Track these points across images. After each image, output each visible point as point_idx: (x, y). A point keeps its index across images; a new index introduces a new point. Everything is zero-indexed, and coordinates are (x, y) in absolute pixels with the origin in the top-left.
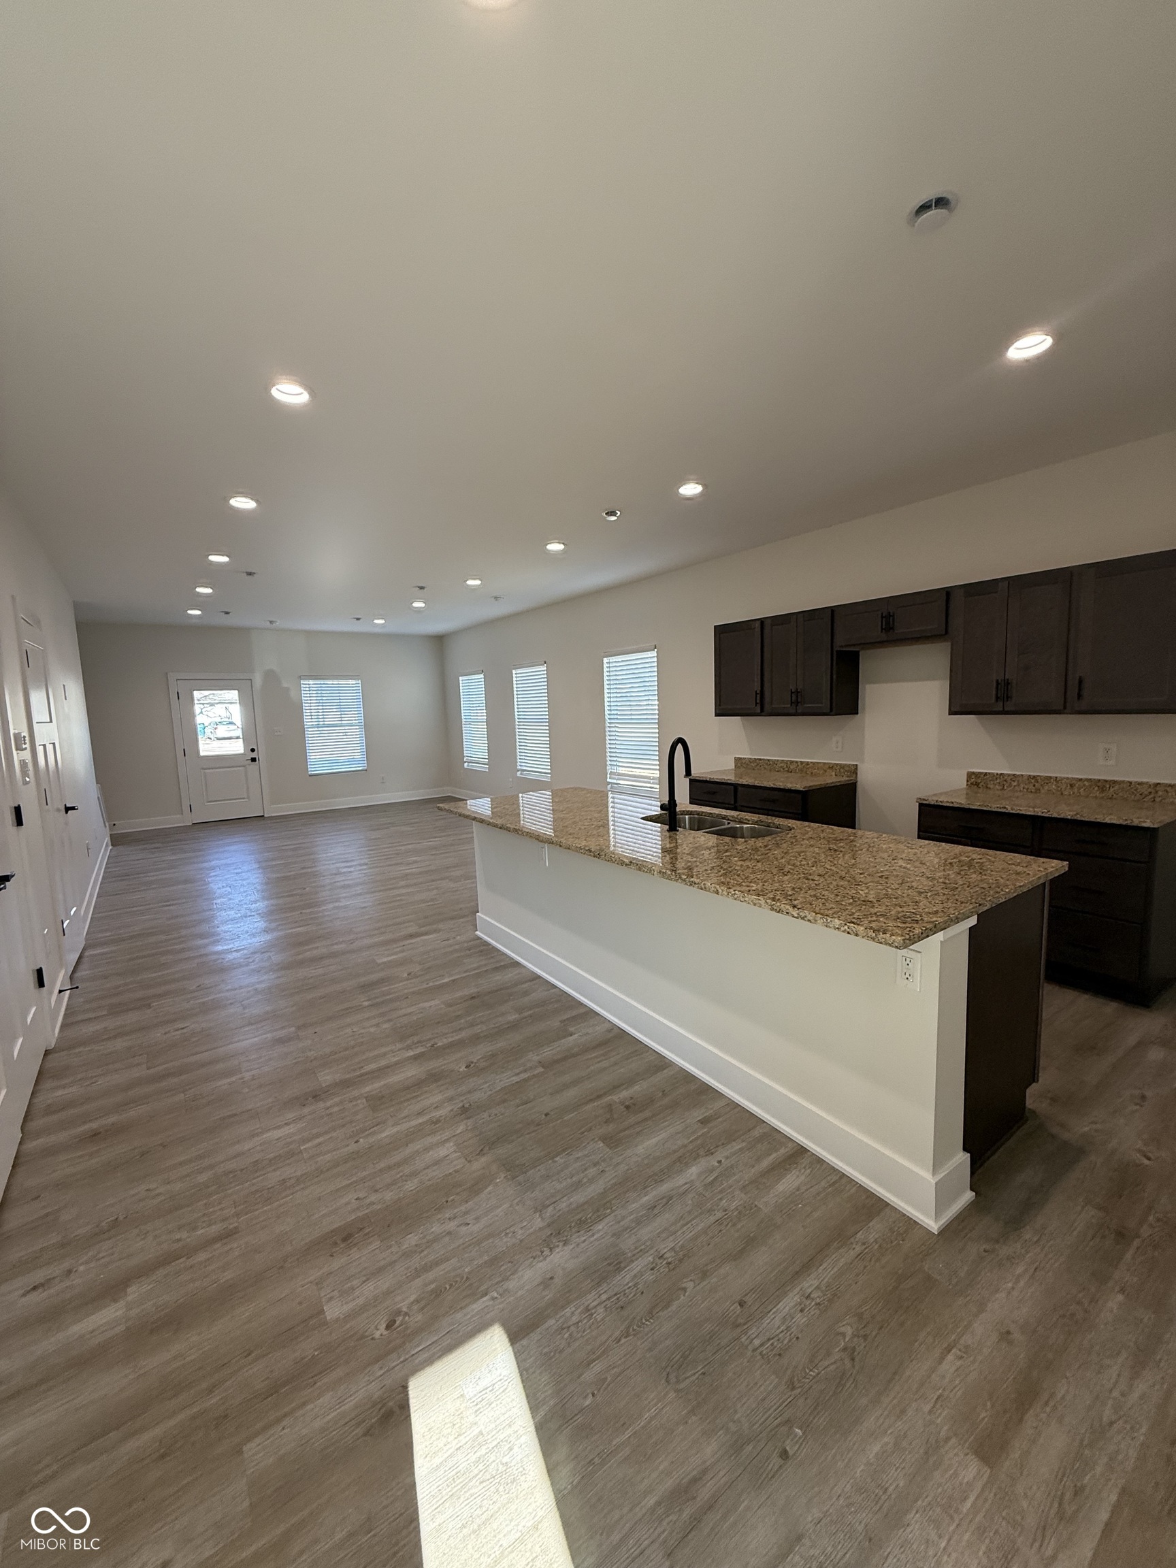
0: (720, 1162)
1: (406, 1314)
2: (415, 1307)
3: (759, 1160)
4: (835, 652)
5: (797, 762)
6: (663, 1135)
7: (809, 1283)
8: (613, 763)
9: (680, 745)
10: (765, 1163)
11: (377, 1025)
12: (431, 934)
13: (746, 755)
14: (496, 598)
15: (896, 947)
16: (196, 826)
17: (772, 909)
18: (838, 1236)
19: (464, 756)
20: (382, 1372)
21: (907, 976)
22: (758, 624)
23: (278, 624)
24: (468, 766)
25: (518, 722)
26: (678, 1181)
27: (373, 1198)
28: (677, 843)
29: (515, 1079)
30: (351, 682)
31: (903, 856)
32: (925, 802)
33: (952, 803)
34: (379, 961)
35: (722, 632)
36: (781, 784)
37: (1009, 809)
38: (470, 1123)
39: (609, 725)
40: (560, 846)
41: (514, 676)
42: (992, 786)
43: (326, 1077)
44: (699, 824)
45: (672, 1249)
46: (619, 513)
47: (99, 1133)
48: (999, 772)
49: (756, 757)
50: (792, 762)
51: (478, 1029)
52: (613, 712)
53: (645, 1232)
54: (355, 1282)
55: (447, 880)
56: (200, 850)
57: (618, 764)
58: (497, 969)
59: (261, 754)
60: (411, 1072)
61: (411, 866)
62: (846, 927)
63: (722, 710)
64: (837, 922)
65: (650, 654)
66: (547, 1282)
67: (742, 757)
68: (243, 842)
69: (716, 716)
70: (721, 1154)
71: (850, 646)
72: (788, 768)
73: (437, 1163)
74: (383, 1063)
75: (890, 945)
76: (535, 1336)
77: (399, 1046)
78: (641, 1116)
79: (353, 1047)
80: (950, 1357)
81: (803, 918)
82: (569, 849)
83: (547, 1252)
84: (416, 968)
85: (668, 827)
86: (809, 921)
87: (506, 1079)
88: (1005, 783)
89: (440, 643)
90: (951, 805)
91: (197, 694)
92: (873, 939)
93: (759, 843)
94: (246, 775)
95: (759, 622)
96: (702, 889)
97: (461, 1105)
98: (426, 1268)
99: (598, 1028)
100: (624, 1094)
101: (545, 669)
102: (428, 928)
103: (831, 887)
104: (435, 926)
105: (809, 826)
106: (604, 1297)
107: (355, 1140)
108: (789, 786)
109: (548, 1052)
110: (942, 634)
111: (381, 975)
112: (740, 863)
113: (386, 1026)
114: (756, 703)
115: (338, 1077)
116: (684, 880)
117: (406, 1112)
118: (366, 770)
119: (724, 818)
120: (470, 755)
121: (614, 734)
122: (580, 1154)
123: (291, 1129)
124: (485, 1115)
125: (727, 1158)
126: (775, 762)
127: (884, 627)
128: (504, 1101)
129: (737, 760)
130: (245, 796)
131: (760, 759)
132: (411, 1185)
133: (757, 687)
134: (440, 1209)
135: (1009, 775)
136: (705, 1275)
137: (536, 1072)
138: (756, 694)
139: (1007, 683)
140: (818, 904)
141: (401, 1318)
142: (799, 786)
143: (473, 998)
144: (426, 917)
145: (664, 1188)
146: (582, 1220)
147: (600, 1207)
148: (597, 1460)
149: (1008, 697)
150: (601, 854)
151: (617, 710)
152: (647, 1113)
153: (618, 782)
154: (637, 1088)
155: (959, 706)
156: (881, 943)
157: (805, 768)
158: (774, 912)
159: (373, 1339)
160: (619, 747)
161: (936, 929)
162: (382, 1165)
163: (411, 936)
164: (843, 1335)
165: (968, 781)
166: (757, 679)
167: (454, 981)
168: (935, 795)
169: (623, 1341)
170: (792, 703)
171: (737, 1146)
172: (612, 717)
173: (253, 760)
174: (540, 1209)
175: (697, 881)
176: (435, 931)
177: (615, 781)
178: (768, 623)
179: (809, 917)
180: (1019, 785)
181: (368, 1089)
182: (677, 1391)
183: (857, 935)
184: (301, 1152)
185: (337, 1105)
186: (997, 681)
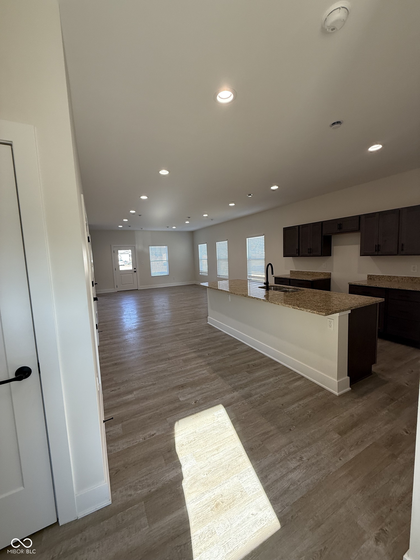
0: (279, 378)
1: (199, 401)
2: (201, 400)
3: (290, 378)
4: (323, 236)
5: (311, 272)
6: (264, 372)
7: (301, 402)
8: (249, 273)
9: (270, 265)
10: (291, 379)
11: (182, 344)
12: (194, 322)
13: (294, 270)
14: (212, 220)
15: (324, 315)
16: (118, 292)
17: (293, 308)
18: (311, 394)
19: (200, 271)
20: (194, 410)
21: (330, 326)
22: (297, 227)
23: (144, 229)
24: (201, 274)
25: (218, 259)
26: (267, 381)
27: (187, 380)
28: (268, 293)
29: (222, 358)
30: (164, 247)
31: (335, 297)
32: (351, 284)
33: (360, 284)
34: (180, 329)
35: (285, 230)
36: (304, 279)
37: (378, 286)
38: (210, 367)
39: (248, 260)
40: (235, 294)
41: (217, 244)
42: (376, 279)
43: (171, 355)
44: (276, 289)
45: (265, 394)
46: (252, 195)
47: (117, 364)
48: (378, 275)
49: (297, 270)
50: (309, 272)
51: (210, 346)
52: (249, 256)
53: (258, 390)
54: (186, 395)
55: (197, 309)
56: (122, 299)
57: (251, 273)
58: (214, 332)
59: (137, 270)
60: (193, 355)
61: (185, 304)
62: (312, 311)
63: (286, 255)
64: (309, 310)
65: (262, 237)
66: (233, 398)
67: (293, 270)
68: (133, 297)
69: (284, 257)
70: (279, 377)
71: (328, 234)
72: (308, 274)
73: (203, 374)
74: (185, 353)
75: (322, 315)
76: (231, 407)
77: (189, 349)
78: (257, 367)
79: (176, 349)
80: (336, 418)
81: (301, 310)
82: (237, 295)
83: (232, 392)
84: (191, 331)
85: (266, 289)
86: (302, 310)
87: (218, 358)
88: (380, 278)
89: (192, 234)
90: (359, 285)
91: (119, 251)
92: (318, 314)
93: (293, 293)
94: (133, 276)
95: (298, 227)
96: (274, 304)
97: (208, 363)
98: (203, 393)
99: (245, 347)
100: (253, 362)
101: (227, 242)
102: (193, 321)
103: (311, 303)
104: (195, 321)
105: (309, 290)
106: (247, 401)
107: (181, 368)
108: (307, 279)
109: (230, 352)
110: (358, 230)
111: (181, 332)
112: (286, 298)
113: (185, 344)
114: (297, 253)
115: (174, 355)
116: (270, 302)
117: (193, 363)
118: (169, 275)
119: (284, 287)
120: (201, 270)
121: (250, 263)
122: (240, 374)
123: (164, 365)
124: (214, 365)
125: (281, 377)
126: (304, 272)
127: (339, 228)
128: (219, 362)
129: (291, 271)
130: (133, 283)
131: (299, 271)
132: (196, 378)
133: (297, 247)
134: (204, 383)
135: (381, 276)
136: (273, 399)
137: (228, 357)
138: (297, 250)
139: (379, 246)
140: (305, 307)
141: (198, 401)
142: (310, 279)
143: (208, 339)
144: (192, 318)
145: (263, 382)
146: (242, 387)
147: (246, 385)
148: (246, 427)
149: (379, 250)
150: (246, 296)
151: (251, 255)
152: (259, 367)
153: (251, 279)
154: (256, 361)
155: (364, 253)
156: (320, 315)
157: (313, 274)
158: (293, 309)
159: (192, 404)
160: (252, 269)
161: (336, 312)
162: (188, 374)
163: (188, 323)
164: (308, 412)
165: (368, 278)
166: (297, 245)
167: (202, 335)
168: (355, 282)
169: (252, 409)
170: (309, 253)
171: (284, 375)
172: (249, 257)
173: (135, 272)
174: (230, 384)
175: (273, 302)
176: (196, 322)
177: (250, 279)
178: (301, 227)
179: (302, 309)
180: (385, 279)
181: (182, 358)
182: (265, 418)
183: (314, 313)
184: (167, 370)
185: (175, 361)
186: (376, 245)
